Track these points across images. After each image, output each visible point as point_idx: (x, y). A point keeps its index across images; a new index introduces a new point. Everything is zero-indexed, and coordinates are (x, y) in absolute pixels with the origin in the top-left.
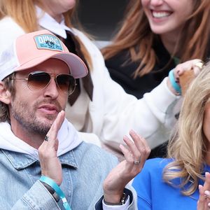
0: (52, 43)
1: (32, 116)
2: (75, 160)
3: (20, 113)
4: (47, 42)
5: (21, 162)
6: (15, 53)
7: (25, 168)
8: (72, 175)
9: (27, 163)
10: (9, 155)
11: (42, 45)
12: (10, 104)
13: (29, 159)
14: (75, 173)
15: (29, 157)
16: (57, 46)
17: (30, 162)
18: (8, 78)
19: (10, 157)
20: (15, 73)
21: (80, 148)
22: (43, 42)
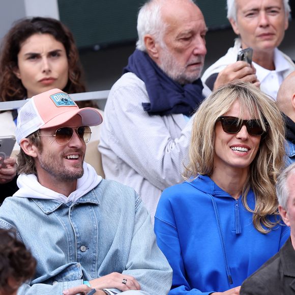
0: (66, 100)
1: (62, 165)
2: (96, 198)
3: (49, 164)
4: (62, 100)
5: (49, 207)
6: (37, 113)
7: (54, 212)
8: (95, 211)
9: (55, 207)
10: (39, 202)
11: (59, 103)
12: (37, 157)
13: (56, 203)
14: (98, 209)
15: (56, 202)
16: (71, 102)
17: (57, 206)
18: (33, 135)
19: (40, 204)
20: (40, 130)
21: (100, 186)
22: (59, 100)
